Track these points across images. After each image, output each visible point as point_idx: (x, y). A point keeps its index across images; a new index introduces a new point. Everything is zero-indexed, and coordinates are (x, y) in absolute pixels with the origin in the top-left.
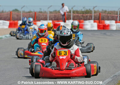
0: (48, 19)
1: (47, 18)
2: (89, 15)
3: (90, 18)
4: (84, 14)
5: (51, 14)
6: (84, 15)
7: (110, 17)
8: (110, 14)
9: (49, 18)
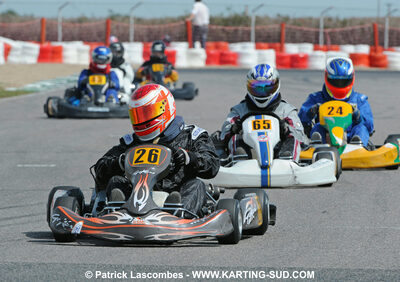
0: (132, 38)
1: (128, 35)
2: (240, 28)
3: (245, 36)
4: (226, 25)
5: (141, 26)
6: (227, 28)
7: (298, 35)
8: (299, 25)
9: (135, 36)
